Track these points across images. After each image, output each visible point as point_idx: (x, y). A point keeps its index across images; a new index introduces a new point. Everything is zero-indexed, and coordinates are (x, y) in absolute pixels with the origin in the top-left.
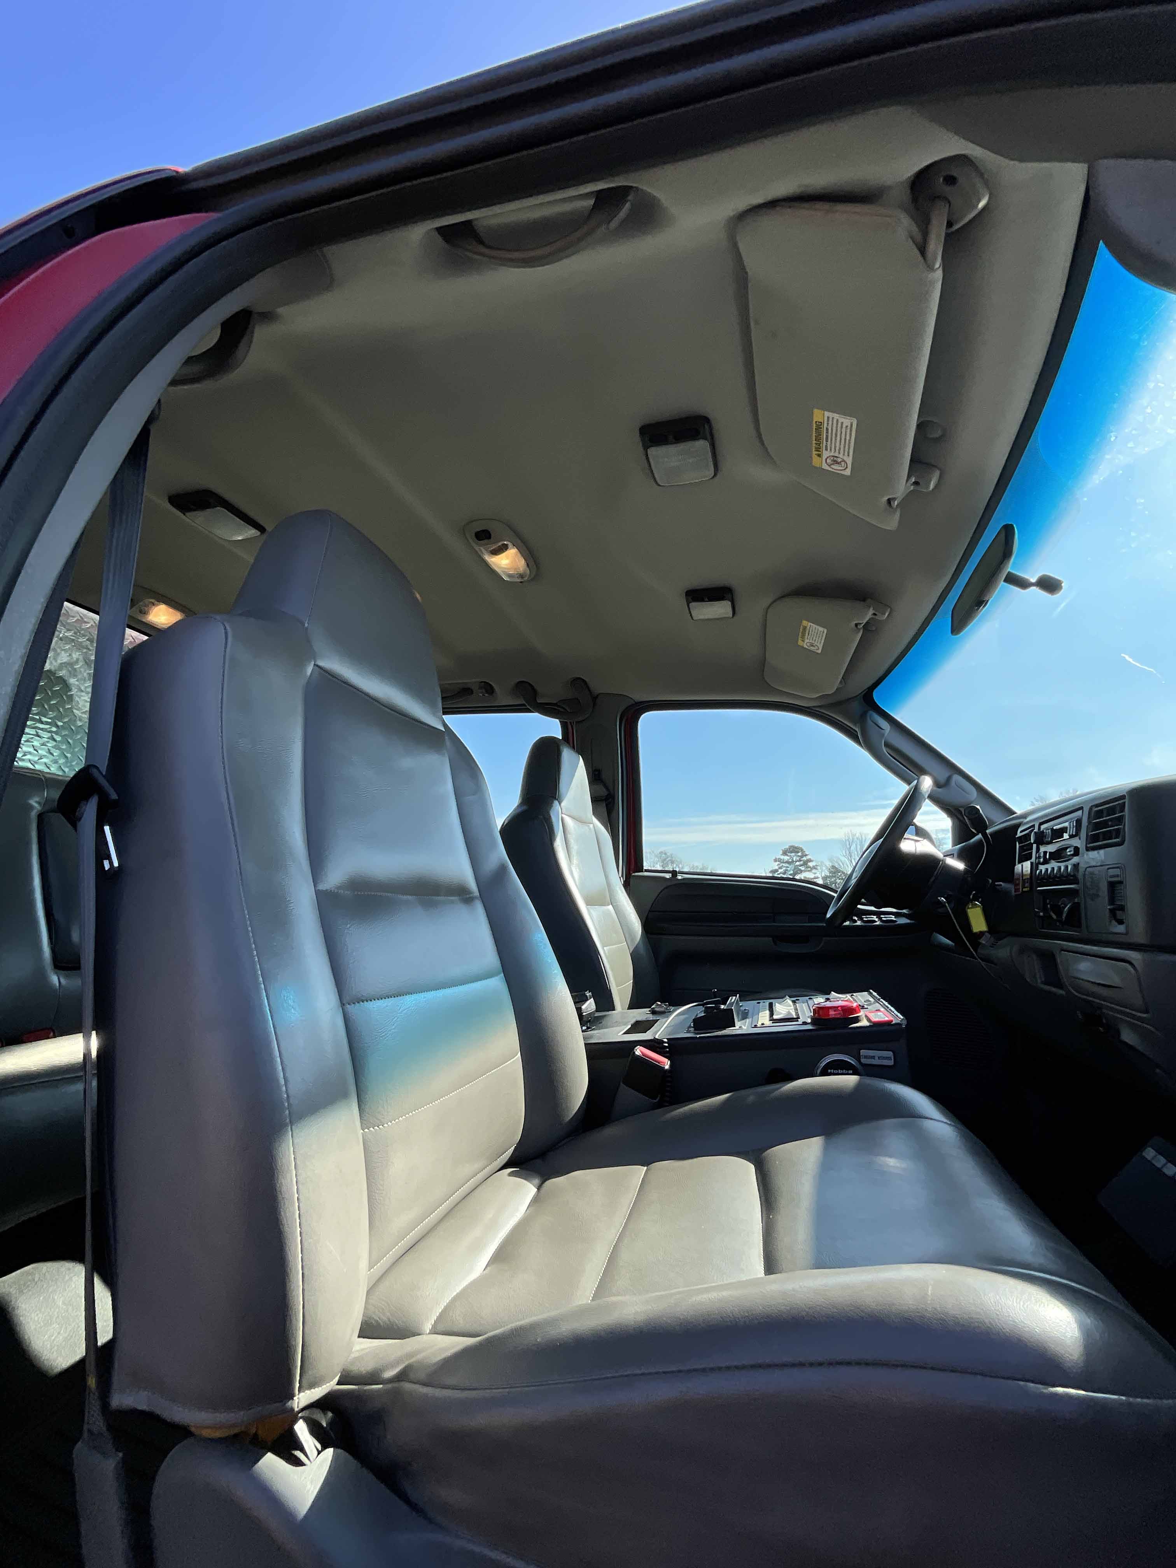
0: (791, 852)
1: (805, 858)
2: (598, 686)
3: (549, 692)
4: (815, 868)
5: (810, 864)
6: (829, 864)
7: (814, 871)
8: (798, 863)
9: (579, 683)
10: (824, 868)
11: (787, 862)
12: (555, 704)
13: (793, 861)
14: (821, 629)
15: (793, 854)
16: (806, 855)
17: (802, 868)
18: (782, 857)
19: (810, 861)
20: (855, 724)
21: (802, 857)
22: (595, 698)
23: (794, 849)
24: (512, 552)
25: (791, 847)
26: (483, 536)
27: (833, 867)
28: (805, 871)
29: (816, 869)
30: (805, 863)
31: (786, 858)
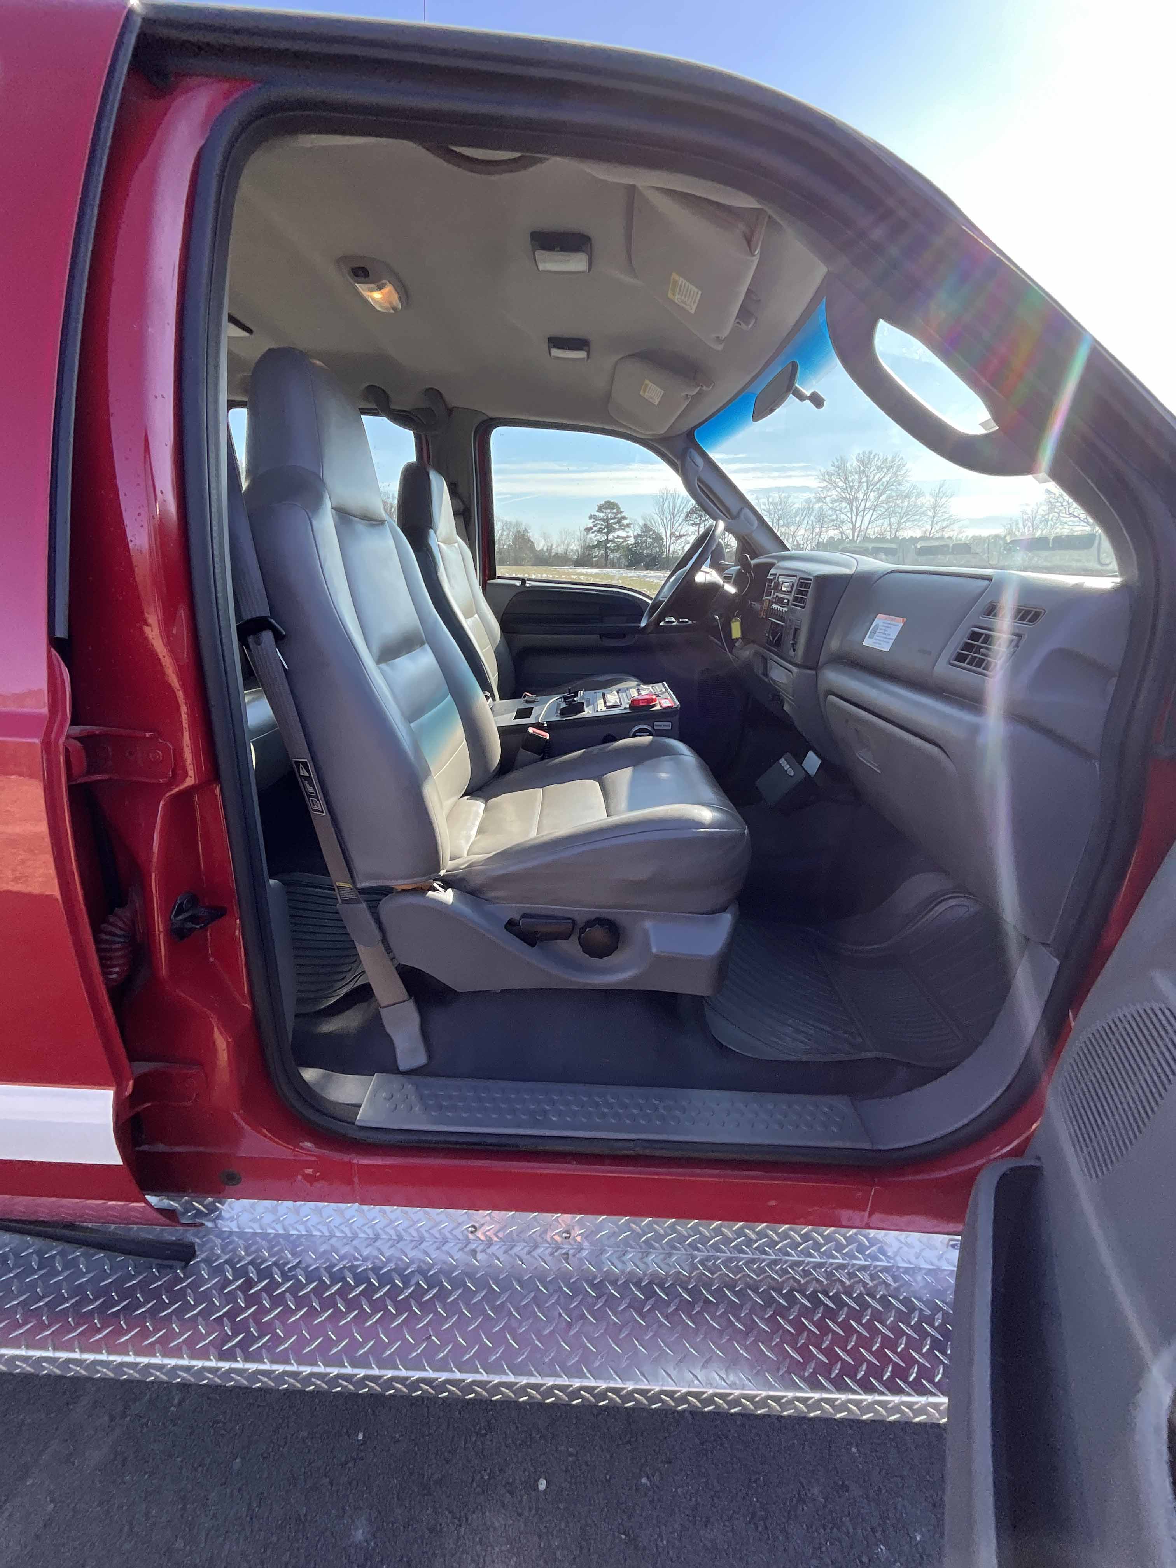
0: (607, 509)
1: (619, 516)
2: (453, 400)
3: (402, 402)
4: (628, 526)
5: (625, 522)
6: (641, 522)
7: (627, 529)
8: (612, 521)
9: (434, 394)
10: (637, 527)
11: (602, 520)
12: (410, 412)
13: (607, 519)
14: (659, 390)
15: (608, 511)
16: (621, 512)
17: (616, 526)
18: (597, 514)
19: (624, 518)
20: (678, 459)
21: (617, 514)
22: (450, 411)
23: (609, 505)
24: (389, 289)
25: (606, 502)
26: (361, 273)
27: (645, 525)
28: (619, 530)
29: (630, 527)
30: (619, 522)
31: (601, 515)
